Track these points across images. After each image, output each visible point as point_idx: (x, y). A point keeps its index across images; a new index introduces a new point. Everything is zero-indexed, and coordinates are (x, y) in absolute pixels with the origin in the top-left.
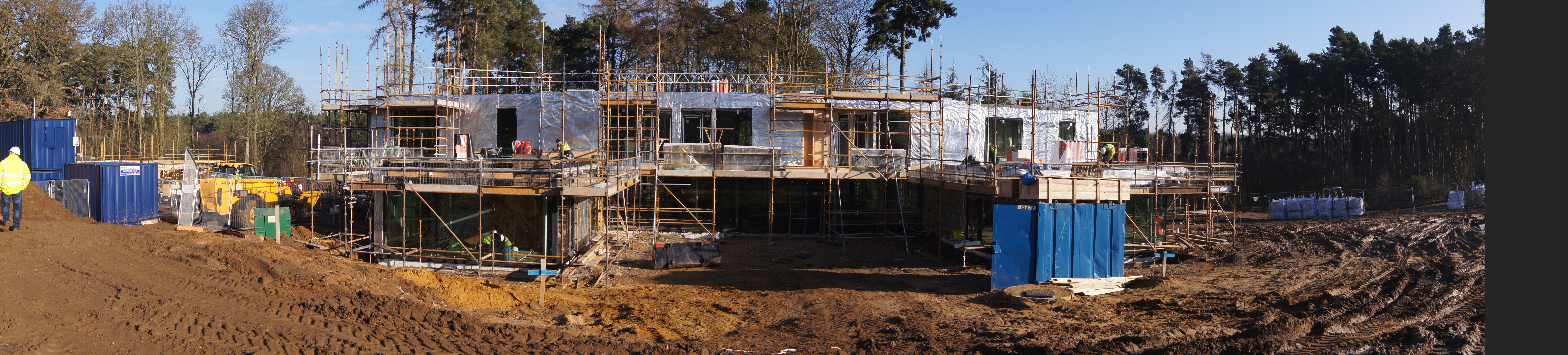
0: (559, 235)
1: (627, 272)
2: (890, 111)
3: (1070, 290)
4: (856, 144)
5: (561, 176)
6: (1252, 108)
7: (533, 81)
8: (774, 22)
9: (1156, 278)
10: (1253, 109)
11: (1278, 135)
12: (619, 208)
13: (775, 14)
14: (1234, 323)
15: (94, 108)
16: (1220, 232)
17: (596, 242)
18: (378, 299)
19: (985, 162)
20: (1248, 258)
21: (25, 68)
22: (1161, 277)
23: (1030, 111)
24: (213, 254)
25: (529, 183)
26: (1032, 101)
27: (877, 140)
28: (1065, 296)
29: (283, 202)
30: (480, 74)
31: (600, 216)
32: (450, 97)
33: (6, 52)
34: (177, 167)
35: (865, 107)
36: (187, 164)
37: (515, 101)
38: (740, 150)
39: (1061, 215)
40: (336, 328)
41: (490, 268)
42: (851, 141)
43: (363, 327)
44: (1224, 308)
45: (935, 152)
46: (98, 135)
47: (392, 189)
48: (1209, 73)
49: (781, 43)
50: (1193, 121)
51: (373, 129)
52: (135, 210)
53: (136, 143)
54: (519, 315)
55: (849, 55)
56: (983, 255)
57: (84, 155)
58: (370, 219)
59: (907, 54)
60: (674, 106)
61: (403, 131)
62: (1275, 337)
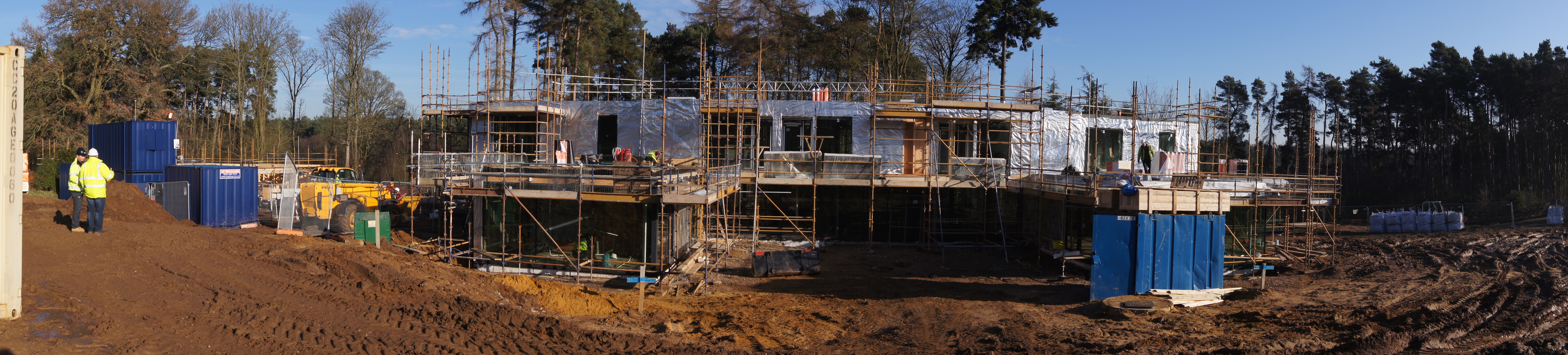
0: (659, 243)
1: (727, 279)
2: (991, 120)
3: (1169, 302)
4: (956, 153)
5: (661, 183)
6: (1353, 121)
7: (634, 89)
8: (874, 31)
9: (1256, 290)
10: (1353, 122)
11: (1378, 148)
12: (719, 216)
13: (875, 24)
14: (1333, 336)
15: (195, 111)
16: (1319, 244)
17: (696, 249)
18: (477, 305)
19: (1085, 172)
20: (1347, 271)
21: (126, 71)
22: (1260, 290)
23: (1130, 122)
24: (313, 259)
25: (629, 190)
26: (1133, 112)
27: (978, 149)
28: (1164, 307)
29: (383, 206)
30: (582, 80)
31: (700, 223)
32: (550, 103)
33: (108, 54)
34: (277, 171)
35: (966, 116)
36: (287, 168)
37: (616, 108)
38: (841, 158)
39: (1161, 226)
40: (434, 334)
41: (588, 275)
42: (951, 149)
43: (461, 333)
44: (1322, 321)
45: (1035, 162)
46: (199, 138)
47: (491, 194)
48: (1310, 85)
49: (882, 52)
50: (1293, 133)
51: (473, 134)
52: (235, 214)
53: (237, 147)
54: (617, 322)
55: (950, 64)
56: (1082, 265)
57: (184, 157)
58: (470, 224)
59: (1008, 63)
60: (775, 114)
61: (504, 136)
62: (1373, 351)
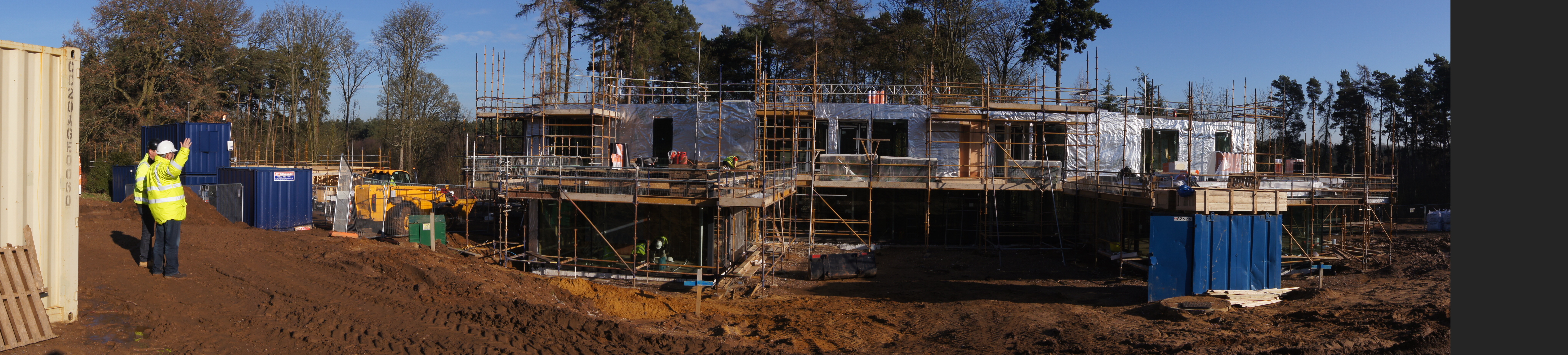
0: (715, 246)
1: (783, 282)
2: (1046, 122)
3: (1227, 302)
4: (1012, 156)
5: (717, 186)
6: (1408, 119)
7: (689, 92)
8: (930, 34)
9: (1313, 289)
10: (1409, 121)
11: (1434, 146)
12: (775, 219)
13: (931, 26)
14: (1391, 335)
15: (249, 113)
16: (1376, 243)
17: (752, 253)
18: (535, 308)
19: (1141, 173)
20: (1405, 270)
21: (179, 72)
22: (1318, 289)
23: (1186, 123)
24: (368, 261)
25: (685, 193)
26: (1189, 112)
27: (1034, 152)
28: (1221, 308)
29: (438, 209)
30: (636, 83)
31: (756, 227)
32: (605, 106)
33: (160, 56)
34: (331, 173)
35: (1022, 119)
36: (342, 170)
37: (671, 111)
38: (897, 161)
39: (1217, 227)
40: (493, 337)
41: (645, 278)
42: (1007, 152)
43: (519, 336)
44: (1380, 320)
45: (1091, 164)
46: (252, 140)
47: (547, 197)
48: (1365, 84)
49: (937, 54)
50: (1349, 133)
51: (528, 137)
52: (289, 216)
53: (290, 149)
54: (675, 326)
55: (1006, 67)
56: (1140, 266)
57: (238, 159)
58: (525, 227)
59: (1063, 66)
60: (830, 116)
61: (559, 139)
62: (1433, 349)
